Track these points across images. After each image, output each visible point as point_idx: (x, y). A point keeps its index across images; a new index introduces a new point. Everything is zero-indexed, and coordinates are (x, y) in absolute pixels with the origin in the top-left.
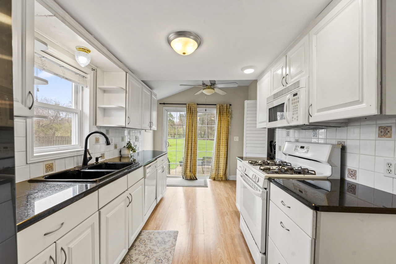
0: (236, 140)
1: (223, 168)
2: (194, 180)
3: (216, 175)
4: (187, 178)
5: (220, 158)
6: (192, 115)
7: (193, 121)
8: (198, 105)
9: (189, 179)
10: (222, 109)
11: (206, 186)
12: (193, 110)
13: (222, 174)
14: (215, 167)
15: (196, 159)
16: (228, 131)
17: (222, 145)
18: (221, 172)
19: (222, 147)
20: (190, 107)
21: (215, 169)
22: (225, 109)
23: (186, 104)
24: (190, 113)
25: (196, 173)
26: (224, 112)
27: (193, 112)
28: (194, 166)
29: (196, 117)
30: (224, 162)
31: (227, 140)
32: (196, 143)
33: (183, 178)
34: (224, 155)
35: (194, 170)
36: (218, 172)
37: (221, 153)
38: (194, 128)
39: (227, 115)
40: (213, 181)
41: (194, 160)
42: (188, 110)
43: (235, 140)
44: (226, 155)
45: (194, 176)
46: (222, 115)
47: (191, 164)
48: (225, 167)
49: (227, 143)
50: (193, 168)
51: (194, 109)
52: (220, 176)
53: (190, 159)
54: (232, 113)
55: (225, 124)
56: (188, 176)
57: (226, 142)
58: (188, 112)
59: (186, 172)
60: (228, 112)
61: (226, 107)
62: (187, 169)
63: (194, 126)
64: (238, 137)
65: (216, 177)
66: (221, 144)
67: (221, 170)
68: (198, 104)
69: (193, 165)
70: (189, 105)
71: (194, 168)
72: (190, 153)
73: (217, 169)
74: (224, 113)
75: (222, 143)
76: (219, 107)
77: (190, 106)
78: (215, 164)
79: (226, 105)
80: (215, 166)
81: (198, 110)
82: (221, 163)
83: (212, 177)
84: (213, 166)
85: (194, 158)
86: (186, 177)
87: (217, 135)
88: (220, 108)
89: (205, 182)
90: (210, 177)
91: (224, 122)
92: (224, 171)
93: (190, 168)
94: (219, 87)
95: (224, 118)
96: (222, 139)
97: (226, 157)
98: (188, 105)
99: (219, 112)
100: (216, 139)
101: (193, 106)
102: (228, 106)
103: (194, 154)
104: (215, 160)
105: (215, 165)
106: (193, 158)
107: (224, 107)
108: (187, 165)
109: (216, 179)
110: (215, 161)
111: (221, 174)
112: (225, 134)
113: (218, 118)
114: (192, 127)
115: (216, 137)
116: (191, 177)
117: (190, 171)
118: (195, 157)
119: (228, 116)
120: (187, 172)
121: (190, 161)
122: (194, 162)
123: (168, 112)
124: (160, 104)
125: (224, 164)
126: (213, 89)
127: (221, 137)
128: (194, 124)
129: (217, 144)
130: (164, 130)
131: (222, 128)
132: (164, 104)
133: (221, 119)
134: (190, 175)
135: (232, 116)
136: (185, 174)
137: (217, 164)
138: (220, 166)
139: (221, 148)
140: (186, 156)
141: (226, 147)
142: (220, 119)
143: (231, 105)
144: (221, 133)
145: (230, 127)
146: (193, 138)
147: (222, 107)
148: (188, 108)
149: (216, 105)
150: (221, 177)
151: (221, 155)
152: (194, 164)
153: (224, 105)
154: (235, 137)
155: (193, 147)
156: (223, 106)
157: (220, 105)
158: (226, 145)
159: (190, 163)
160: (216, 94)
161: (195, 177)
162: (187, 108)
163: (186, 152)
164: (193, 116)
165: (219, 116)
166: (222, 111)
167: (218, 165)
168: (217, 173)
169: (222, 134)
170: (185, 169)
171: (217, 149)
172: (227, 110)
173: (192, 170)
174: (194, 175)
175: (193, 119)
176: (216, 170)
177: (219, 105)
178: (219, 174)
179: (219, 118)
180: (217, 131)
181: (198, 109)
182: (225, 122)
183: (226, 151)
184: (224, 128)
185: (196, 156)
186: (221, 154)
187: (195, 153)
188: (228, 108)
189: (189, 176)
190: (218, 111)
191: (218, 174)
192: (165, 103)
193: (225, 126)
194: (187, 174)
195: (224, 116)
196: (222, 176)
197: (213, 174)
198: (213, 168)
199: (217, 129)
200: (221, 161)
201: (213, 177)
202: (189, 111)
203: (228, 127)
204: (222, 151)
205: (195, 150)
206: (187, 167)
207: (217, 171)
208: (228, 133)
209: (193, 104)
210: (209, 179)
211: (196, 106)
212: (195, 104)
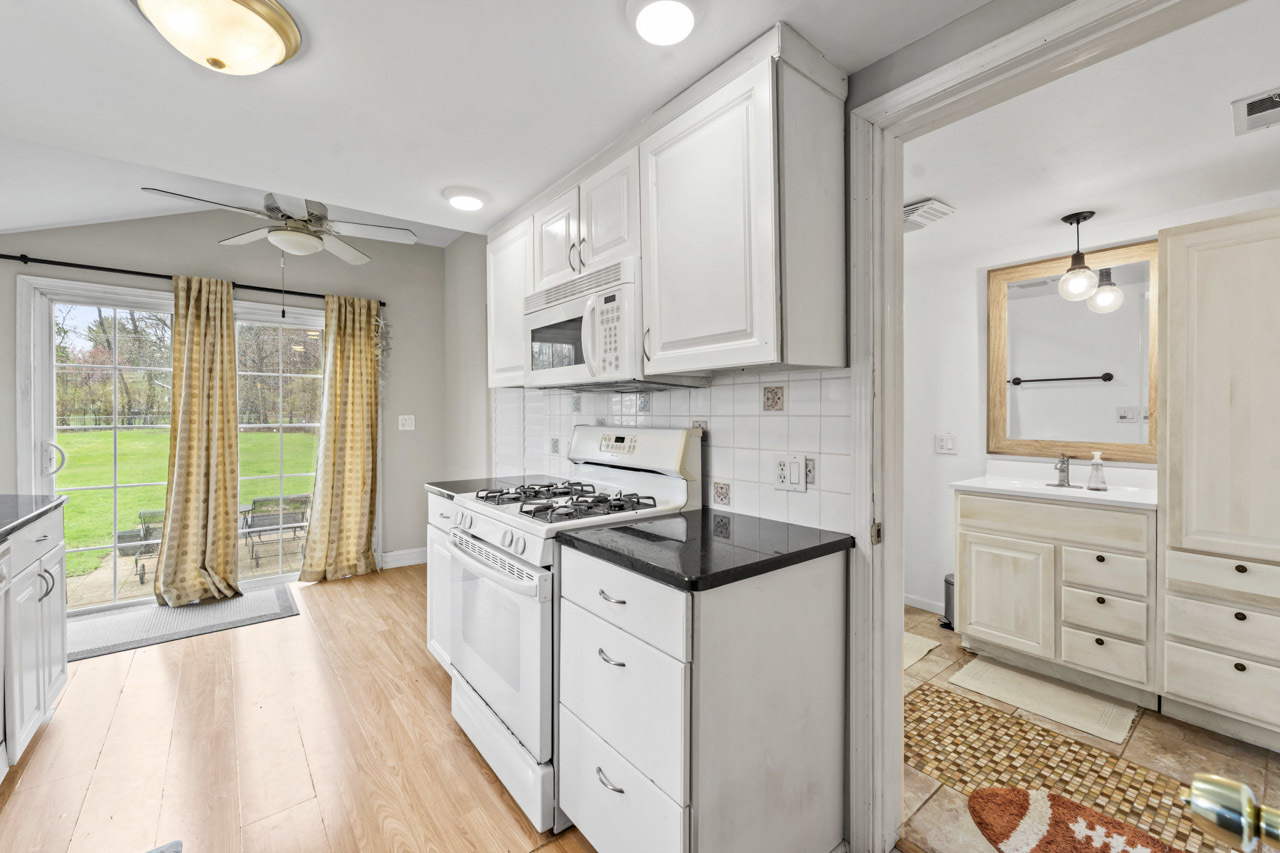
0: (407, 428)
1: (360, 529)
2: (225, 598)
3: (330, 561)
4: (184, 601)
5: (347, 497)
6: (207, 326)
7: (213, 353)
8: (239, 290)
9: (197, 601)
10: (350, 317)
11: (289, 612)
12: (211, 306)
13: (353, 555)
14: (326, 531)
15: (231, 511)
16: (376, 397)
17: (352, 448)
18: (352, 548)
19: (352, 456)
20: (194, 294)
21: (326, 539)
22: (364, 318)
23: (170, 277)
24: (198, 317)
26: (357, 325)
27: (212, 314)
28: (221, 543)
29: (229, 336)
30: (362, 507)
31: (373, 427)
32: (230, 446)
33: (165, 603)
34: (360, 482)
35: (221, 560)
36: (338, 548)
37: (351, 478)
38: (217, 383)
39: (369, 338)
40: (319, 587)
41: (221, 518)
42: (182, 303)
43: (401, 428)
44: (369, 482)
45: (222, 586)
46: (348, 339)
47: (206, 535)
48: (365, 526)
49: (374, 440)
50: (214, 551)
51: (218, 305)
52: (345, 563)
53: (201, 514)
54: (388, 333)
55: (364, 371)
56: (189, 591)
57: (370, 437)
58: (182, 311)
59: (180, 576)
60: (373, 327)
61: (364, 311)
62: (184, 562)
63: (217, 373)
64: (413, 417)
65: (330, 569)
66: (349, 444)
67: (348, 538)
68: (235, 286)
69: (219, 539)
70: (189, 282)
71: (221, 551)
72: (203, 488)
73: (335, 538)
74: (357, 332)
75: (352, 441)
76: (336, 306)
77: (195, 286)
78: (323, 519)
79: (364, 303)
80: (323, 527)
81: (235, 310)
82: (348, 515)
83: (312, 573)
84: (317, 531)
85: (221, 509)
86: (178, 598)
87: (330, 410)
88: (343, 310)
89: (284, 595)
90: (303, 572)
91: (357, 363)
92: (363, 540)
93: (204, 553)
94: (343, 233)
95: (357, 348)
96: (352, 426)
97: (368, 488)
98: (182, 284)
99: (339, 328)
100: (328, 425)
101: (213, 288)
102: (374, 306)
103: (221, 492)
104: (325, 504)
105: (327, 523)
106: (216, 508)
107: (357, 311)
108: (186, 544)
109: (329, 576)
110: (323, 511)
111: (348, 553)
112: (366, 407)
113: (335, 349)
114: (211, 378)
115: (328, 418)
116: (206, 591)
117: (204, 567)
118: (226, 504)
119: (373, 342)
120: (184, 571)
121: (201, 523)
122: (221, 526)
123: (52, 300)
125: (362, 515)
126: (317, 235)
127: (345, 418)
128: (217, 366)
129: (331, 445)
130: (26, 392)
131: (350, 384)
132: (24, 259)
133: (346, 354)
134: (202, 584)
135: (388, 344)
136: (173, 582)
137: (335, 519)
138: (345, 526)
139: (348, 459)
140: (176, 503)
141: (370, 452)
142: (342, 352)
143: (383, 304)
144: (345, 404)
145: (380, 382)
146: (216, 426)
147: (349, 308)
148: (182, 294)
149: (323, 297)
150: (349, 567)
151: (350, 486)
152: (221, 534)
153: (356, 301)
154: (401, 417)
155: (213, 462)
156: (353, 305)
157: (343, 302)
158: (370, 445)
159: (201, 532)
160: (325, 254)
161: (229, 586)
162: (177, 297)
164: (211, 331)
165: (336, 342)
166: (349, 324)
167: (336, 522)
168: (334, 554)
169: (350, 407)
170: (172, 561)
171: (334, 464)
172: (369, 322)
173: (212, 560)
174: (225, 579)
175: (213, 345)
176: (330, 542)
177: (336, 299)
178: (344, 557)
179: (339, 347)
180: (330, 395)
181: (238, 306)
182: (364, 362)
183: (370, 466)
184: (357, 385)
186: (347, 482)
187: (229, 485)
188: (374, 312)
189: (198, 587)
190: (334, 322)
191: (339, 554)
192: (30, 256)
193: (364, 378)
194: (184, 579)
195: (357, 340)
196: (352, 562)
197: (315, 562)
198: (317, 538)
199: (331, 387)
200: (349, 508)
201: (318, 573)
202: (192, 310)
203: (376, 382)
204: (351, 471)
205: (228, 476)
206: (185, 553)
207: (335, 546)
208: (375, 405)
209: (213, 281)
210: (300, 580)
211: (228, 293)
212: (225, 282)
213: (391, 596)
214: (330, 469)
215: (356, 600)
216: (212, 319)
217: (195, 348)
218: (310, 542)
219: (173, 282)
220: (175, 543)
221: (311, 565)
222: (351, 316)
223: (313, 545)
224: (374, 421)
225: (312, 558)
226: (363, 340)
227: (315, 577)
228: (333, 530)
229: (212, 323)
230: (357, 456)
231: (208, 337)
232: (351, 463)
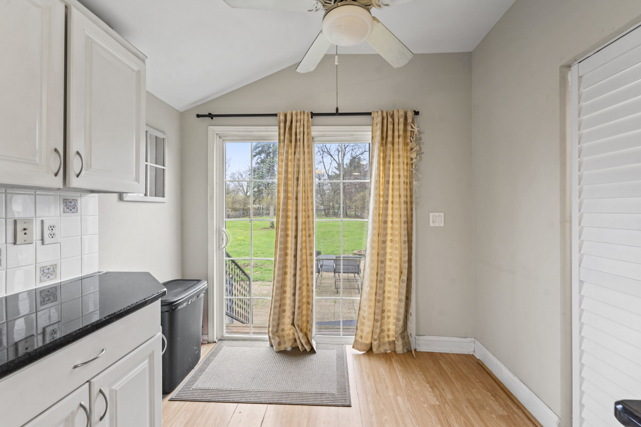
0: (437, 225)
1: (398, 313)
2: (305, 353)
3: (376, 337)
4: (282, 348)
5: (387, 282)
6: (295, 146)
7: (299, 166)
8: (315, 118)
9: (290, 349)
10: (390, 126)
12: (298, 131)
13: (392, 333)
14: (372, 310)
15: (310, 284)
16: (411, 196)
17: (392, 241)
18: (392, 327)
19: (391, 247)
20: (288, 123)
21: (372, 317)
22: (401, 126)
23: (276, 115)
24: (291, 141)
25: (310, 330)
26: (396, 134)
27: (298, 137)
28: (304, 306)
29: (309, 153)
30: (399, 293)
31: (409, 222)
32: (310, 236)
33: (272, 346)
34: (398, 271)
35: (304, 319)
36: (381, 326)
37: (390, 266)
38: (300, 188)
39: (406, 144)
40: (367, 357)
41: (304, 288)
42: (282, 131)
43: (431, 224)
44: (405, 272)
45: (303, 341)
46: (389, 146)
47: (294, 301)
48: (402, 311)
49: (409, 235)
50: (301, 313)
51: (302, 129)
52: (386, 339)
53: (292, 286)
54: (420, 139)
55: (402, 174)
56: (286, 338)
57: (406, 232)
58: (282, 138)
59: (281, 327)
60: (409, 134)
61: (402, 120)
62: (284, 317)
63: (301, 181)
64: (442, 214)
65: (375, 343)
66: (389, 238)
67: (389, 317)
68: (313, 114)
69: (303, 304)
70: (286, 116)
71: (304, 312)
72: (293, 266)
73: (378, 317)
74: (396, 140)
75: (392, 235)
76: (380, 119)
77: (289, 118)
78: (370, 300)
79: (402, 113)
80: (370, 307)
81: (313, 134)
82: (389, 298)
83: (362, 344)
84: (366, 309)
85: (305, 281)
86: (279, 344)
87: (375, 208)
88: (385, 122)
90: (356, 341)
91: (396, 167)
92: (401, 323)
93: (294, 313)
95: (396, 154)
96: (392, 222)
97: (405, 278)
98: (282, 118)
99: (382, 138)
100: (374, 221)
101: (299, 117)
102: (410, 115)
103: (305, 269)
104: (371, 288)
105: (373, 304)
106: (301, 282)
107: (396, 121)
108: (285, 305)
109: (374, 349)
110: (370, 294)
111: (389, 330)
112: (403, 206)
113: (379, 156)
114: (298, 185)
115: (374, 215)
116: (295, 341)
117: (293, 324)
118: (307, 278)
119: (409, 147)
120: (284, 324)
121: (292, 292)
122: (304, 294)
123: (224, 141)
124: (198, 116)
125: (400, 300)
127: (386, 215)
128: (301, 176)
129: (376, 238)
130: (212, 197)
131: (391, 186)
132: (211, 116)
133: (387, 159)
134: (294, 334)
135: (420, 148)
136: (277, 331)
137: (379, 301)
138: (386, 308)
139: (389, 250)
140: (278, 275)
141: (406, 245)
142: (384, 158)
143: (417, 113)
144: (387, 202)
145: (415, 183)
147: (390, 120)
148: (282, 125)
149: (370, 114)
150: (390, 343)
151: (390, 273)
152: (304, 300)
153: (396, 113)
154: (431, 214)
156: (392, 116)
157: (385, 115)
158: (406, 239)
159: (292, 298)
161: (309, 344)
162: (279, 128)
163: (279, 263)
164: (298, 150)
165: (380, 151)
166: (390, 133)
167: (380, 304)
168: (378, 331)
169: (390, 205)
170: (276, 317)
171: (378, 255)
172: (405, 131)
173: (298, 320)
174: (306, 335)
175: (299, 160)
176: (375, 320)
177: (380, 113)
178: (385, 333)
179: (382, 155)
180: (376, 195)
181: (315, 131)
182: (401, 165)
183: (406, 259)
184: (396, 186)
185: (310, 276)
186: (388, 269)
187: (309, 265)
188: (410, 120)
189: (291, 337)
190: (378, 133)
191: (382, 331)
192: (214, 114)
193: (402, 179)
194: (283, 330)
195: (396, 146)
196: (392, 339)
197: (364, 335)
198: (366, 315)
199: (376, 188)
200: (390, 292)
201: (366, 344)
202: (287, 135)
203: (411, 183)
204: (391, 260)
205: (309, 257)
206: (284, 311)
207: (378, 324)
208: (410, 204)
209: (299, 111)
210: (353, 347)
211: (308, 121)
212: (306, 112)
213: (433, 407)
214: (375, 258)
215: (399, 399)
216: (298, 140)
217: (290, 164)
218: (361, 317)
219: (278, 118)
220: (278, 304)
221: (361, 337)
222: (392, 126)
223: (363, 321)
224: (409, 218)
225: (362, 331)
226: (401, 146)
227: (365, 348)
228: (377, 311)
229: (298, 143)
230: (396, 248)
231: (296, 154)
232: (391, 254)
